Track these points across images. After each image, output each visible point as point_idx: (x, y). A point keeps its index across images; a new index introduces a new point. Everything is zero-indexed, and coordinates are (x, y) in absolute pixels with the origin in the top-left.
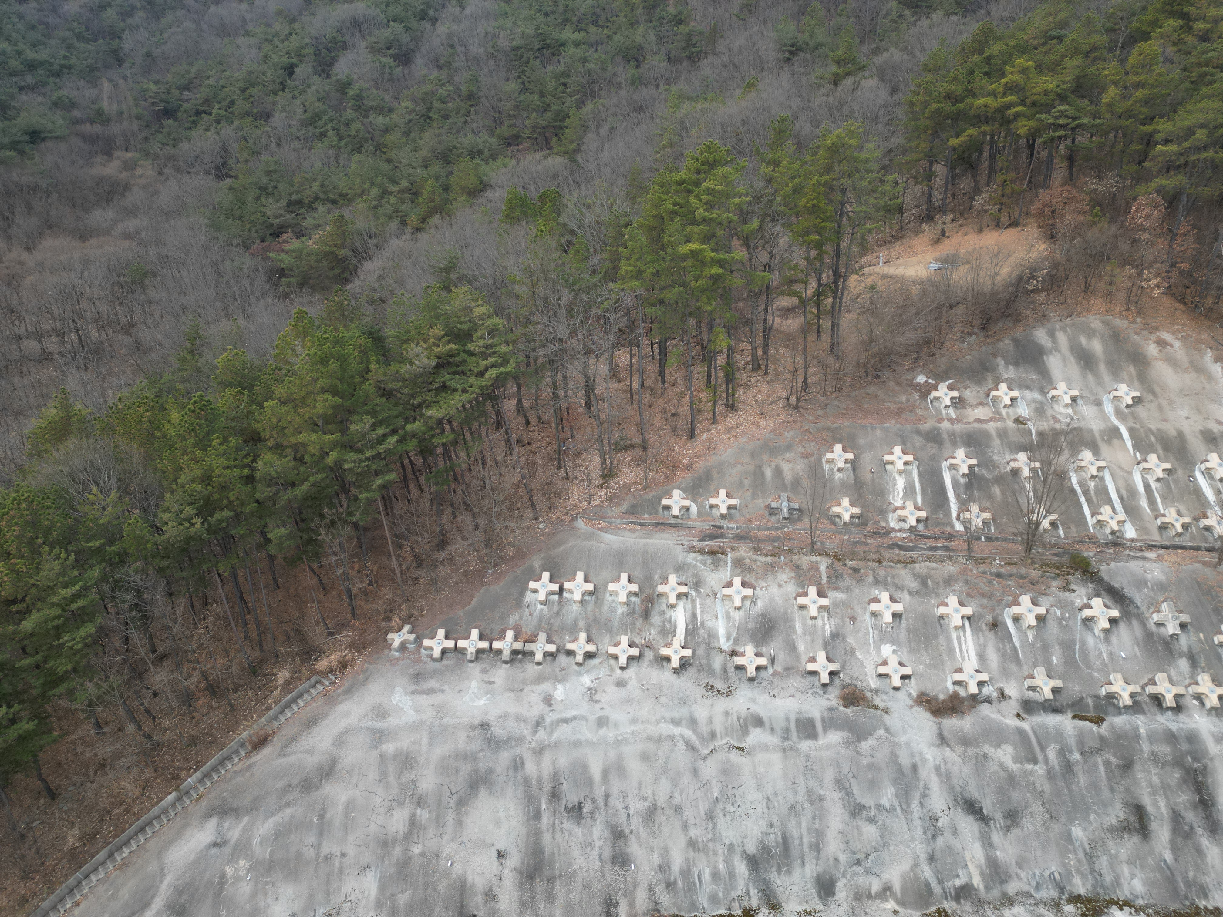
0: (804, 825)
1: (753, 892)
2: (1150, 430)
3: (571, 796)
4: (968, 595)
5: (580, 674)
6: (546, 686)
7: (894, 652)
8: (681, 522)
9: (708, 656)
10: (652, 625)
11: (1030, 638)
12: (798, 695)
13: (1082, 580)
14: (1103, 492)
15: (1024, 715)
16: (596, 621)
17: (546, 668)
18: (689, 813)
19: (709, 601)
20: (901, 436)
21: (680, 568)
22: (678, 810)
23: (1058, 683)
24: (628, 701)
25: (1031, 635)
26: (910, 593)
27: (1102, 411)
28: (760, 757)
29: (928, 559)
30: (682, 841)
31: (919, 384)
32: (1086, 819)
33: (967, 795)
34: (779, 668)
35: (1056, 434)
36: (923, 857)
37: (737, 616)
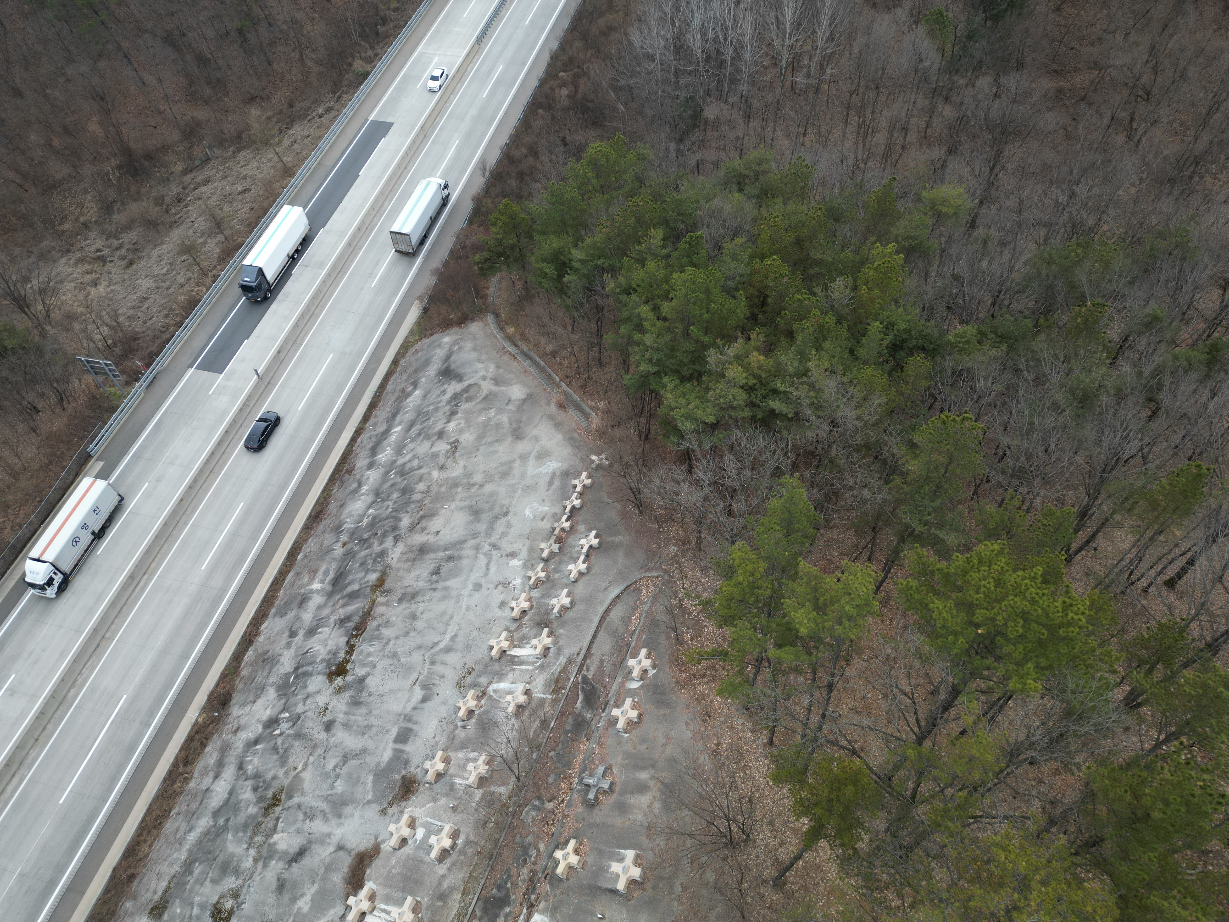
12: (432, 739)
26: (444, 876)
28: (405, 696)
33: (307, 853)
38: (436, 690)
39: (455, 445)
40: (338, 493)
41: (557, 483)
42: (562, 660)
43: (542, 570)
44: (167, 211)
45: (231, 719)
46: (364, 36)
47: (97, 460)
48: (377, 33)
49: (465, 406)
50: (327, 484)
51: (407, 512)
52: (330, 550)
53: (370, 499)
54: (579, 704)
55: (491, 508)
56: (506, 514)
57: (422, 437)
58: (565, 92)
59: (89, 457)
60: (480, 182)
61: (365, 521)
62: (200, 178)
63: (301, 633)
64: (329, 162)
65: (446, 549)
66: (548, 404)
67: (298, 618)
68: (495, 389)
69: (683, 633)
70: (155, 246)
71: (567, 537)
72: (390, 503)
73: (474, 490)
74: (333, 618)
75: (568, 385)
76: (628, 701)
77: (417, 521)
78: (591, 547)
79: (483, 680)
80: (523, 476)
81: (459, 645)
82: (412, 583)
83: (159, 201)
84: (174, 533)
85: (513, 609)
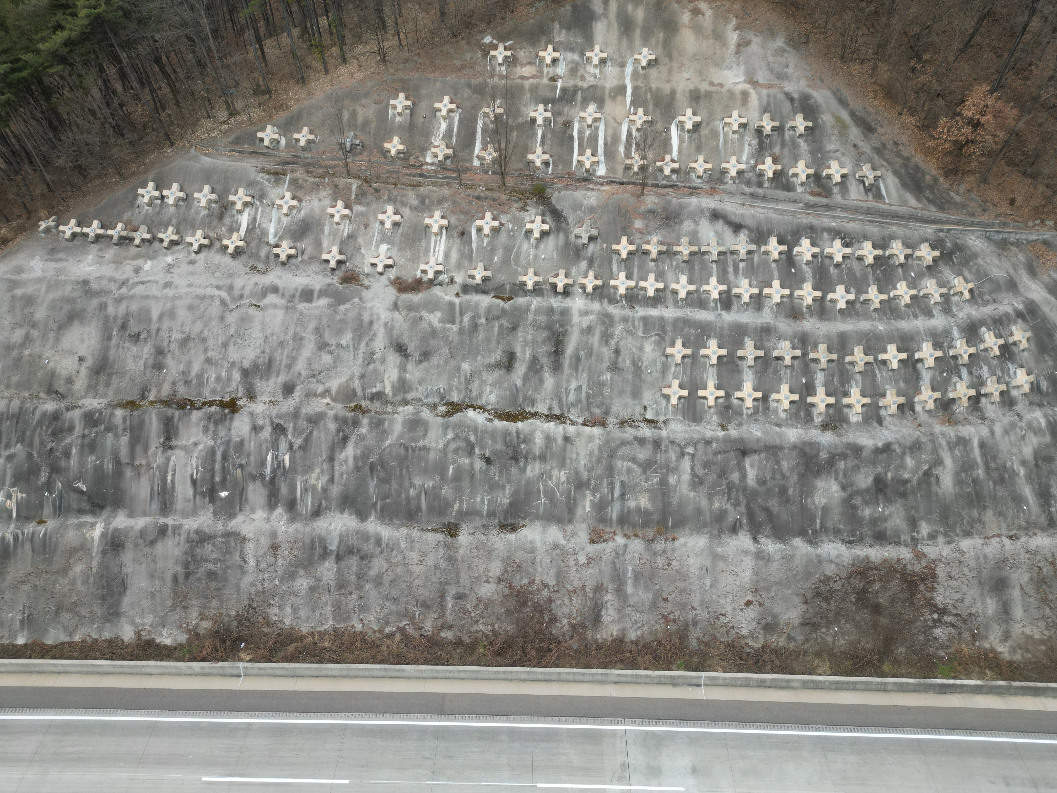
0: (285, 353)
1: (241, 389)
2: (650, 88)
3: (134, 327)
4: (452, 212)
5: (166, 255)
6: (139, 262)
7: (388, 249)
8: (270, 151)
9: (258, 247)
10: (224, 225)
11: (485, 243)
12: (313, 276)
13: (536, 203)
14: (594, 139)
15: (460, 294)
16: (184, 220)
17: (143, 250)
18: (210, 343)
19: (267, 209)
20: (455, 88)
21: (250, 184)
22: (204, 340)
23: (488, 273)
24: (192, 273)
25: (486, 241)
26: (411, 209)
27: (623, 72)
28: (270, 312)
29: (433, 184)
30: (202, 358)
31: (484, 45)
32: (475, 359)
33: (400, 341)
34: (306, 257)
35: (576, 89)
36: (357, 375)
37: (285, 220)
41: (60, 256)
51: (35, 410)
55: (72, 301)
56: (85, 283)
65: (109, 338)
73: (35, 334)
76: (296, 136)
77: (53, 394)
78: (154, 188)
82: (141, 362)
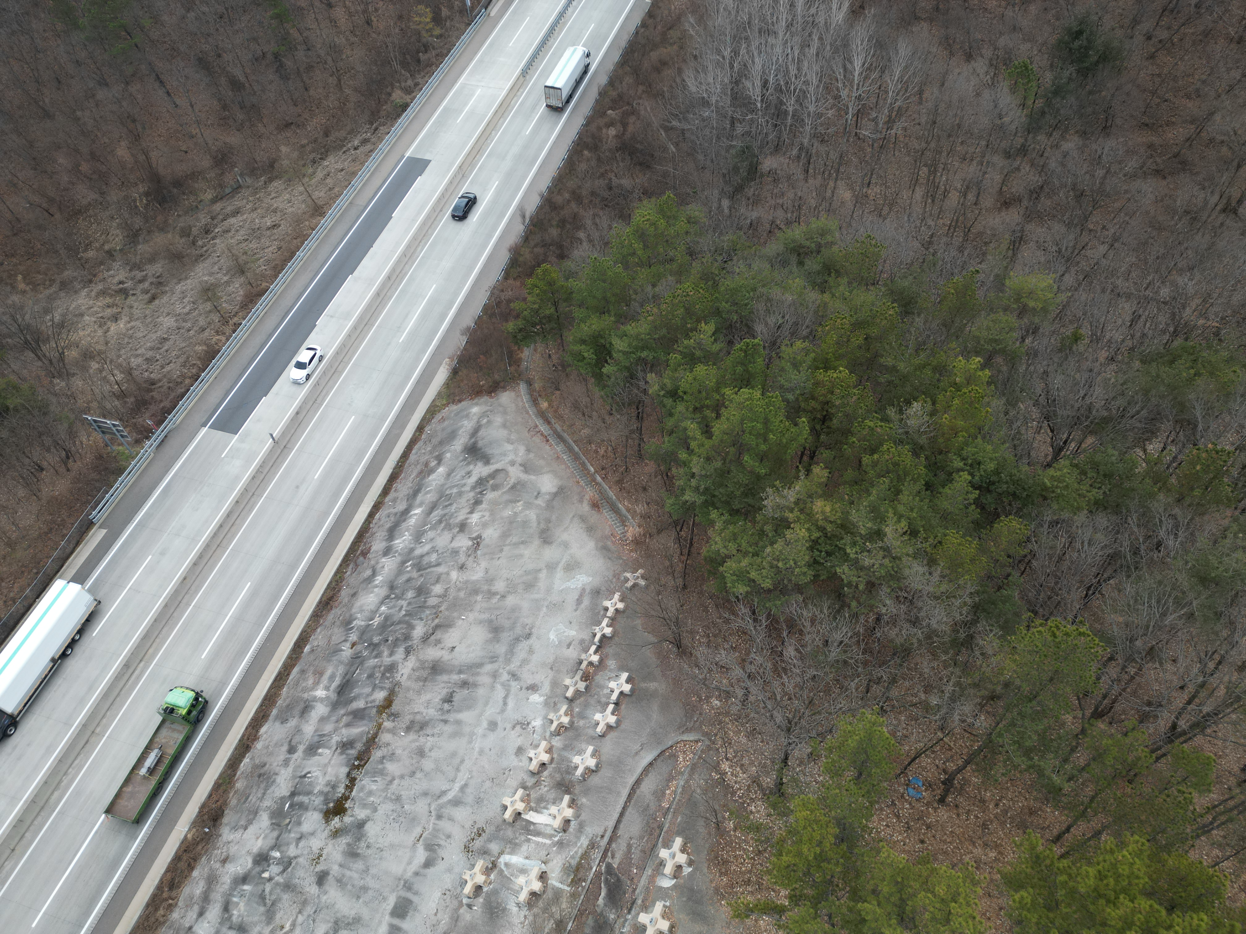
3: (459, 695)
6: (546, 689)
9: (503, 839)
10: (551, 789)
22: (413, 774)
24: (502, 753)
28: (407, 855)
30: (397, 773)
38: (441, 853)
39: (477, 542)
40: (352, 578)
41: (586, 602)
42: (584, 842)
43: (566, 714)
44: (194, 243)
45: (220, 844)
46: (404, 64)
47: (100, 527)
48: (419, 61)
49: (490, 495)
50: (341, 565)
51: (421, 619)
52: (337, 651)
53: (383, 592)
54: (601, 901)
55: (512, 628)
56: (528, 636)
57: (443, 525)
58: (612, 132)
59: (90, 524)
60: (519, 229)
61: (377, 621)
62: (229, 209)
63: (301, 748)
64: (361, 202)
65: (460, 672)
66: (581, 501)
67: (298, 730)
68: (524, 477)
69: (724, 818)
70: (180, 280)
71: (595, 673)
72: (404, 603)
73: (495, 600)
74: (336, 739)
75: (603, 478)
76: (659, 907)
77: (431, 631)
78: (621, 693)
79: (494, 847)
80: (549, 590)
81: (470, 799)
82: (422, 709)
83: (185, 232)
84: (175, 614)
85: (531, 759)
